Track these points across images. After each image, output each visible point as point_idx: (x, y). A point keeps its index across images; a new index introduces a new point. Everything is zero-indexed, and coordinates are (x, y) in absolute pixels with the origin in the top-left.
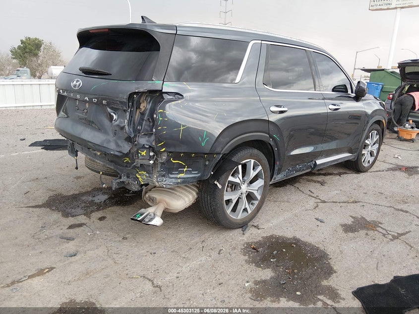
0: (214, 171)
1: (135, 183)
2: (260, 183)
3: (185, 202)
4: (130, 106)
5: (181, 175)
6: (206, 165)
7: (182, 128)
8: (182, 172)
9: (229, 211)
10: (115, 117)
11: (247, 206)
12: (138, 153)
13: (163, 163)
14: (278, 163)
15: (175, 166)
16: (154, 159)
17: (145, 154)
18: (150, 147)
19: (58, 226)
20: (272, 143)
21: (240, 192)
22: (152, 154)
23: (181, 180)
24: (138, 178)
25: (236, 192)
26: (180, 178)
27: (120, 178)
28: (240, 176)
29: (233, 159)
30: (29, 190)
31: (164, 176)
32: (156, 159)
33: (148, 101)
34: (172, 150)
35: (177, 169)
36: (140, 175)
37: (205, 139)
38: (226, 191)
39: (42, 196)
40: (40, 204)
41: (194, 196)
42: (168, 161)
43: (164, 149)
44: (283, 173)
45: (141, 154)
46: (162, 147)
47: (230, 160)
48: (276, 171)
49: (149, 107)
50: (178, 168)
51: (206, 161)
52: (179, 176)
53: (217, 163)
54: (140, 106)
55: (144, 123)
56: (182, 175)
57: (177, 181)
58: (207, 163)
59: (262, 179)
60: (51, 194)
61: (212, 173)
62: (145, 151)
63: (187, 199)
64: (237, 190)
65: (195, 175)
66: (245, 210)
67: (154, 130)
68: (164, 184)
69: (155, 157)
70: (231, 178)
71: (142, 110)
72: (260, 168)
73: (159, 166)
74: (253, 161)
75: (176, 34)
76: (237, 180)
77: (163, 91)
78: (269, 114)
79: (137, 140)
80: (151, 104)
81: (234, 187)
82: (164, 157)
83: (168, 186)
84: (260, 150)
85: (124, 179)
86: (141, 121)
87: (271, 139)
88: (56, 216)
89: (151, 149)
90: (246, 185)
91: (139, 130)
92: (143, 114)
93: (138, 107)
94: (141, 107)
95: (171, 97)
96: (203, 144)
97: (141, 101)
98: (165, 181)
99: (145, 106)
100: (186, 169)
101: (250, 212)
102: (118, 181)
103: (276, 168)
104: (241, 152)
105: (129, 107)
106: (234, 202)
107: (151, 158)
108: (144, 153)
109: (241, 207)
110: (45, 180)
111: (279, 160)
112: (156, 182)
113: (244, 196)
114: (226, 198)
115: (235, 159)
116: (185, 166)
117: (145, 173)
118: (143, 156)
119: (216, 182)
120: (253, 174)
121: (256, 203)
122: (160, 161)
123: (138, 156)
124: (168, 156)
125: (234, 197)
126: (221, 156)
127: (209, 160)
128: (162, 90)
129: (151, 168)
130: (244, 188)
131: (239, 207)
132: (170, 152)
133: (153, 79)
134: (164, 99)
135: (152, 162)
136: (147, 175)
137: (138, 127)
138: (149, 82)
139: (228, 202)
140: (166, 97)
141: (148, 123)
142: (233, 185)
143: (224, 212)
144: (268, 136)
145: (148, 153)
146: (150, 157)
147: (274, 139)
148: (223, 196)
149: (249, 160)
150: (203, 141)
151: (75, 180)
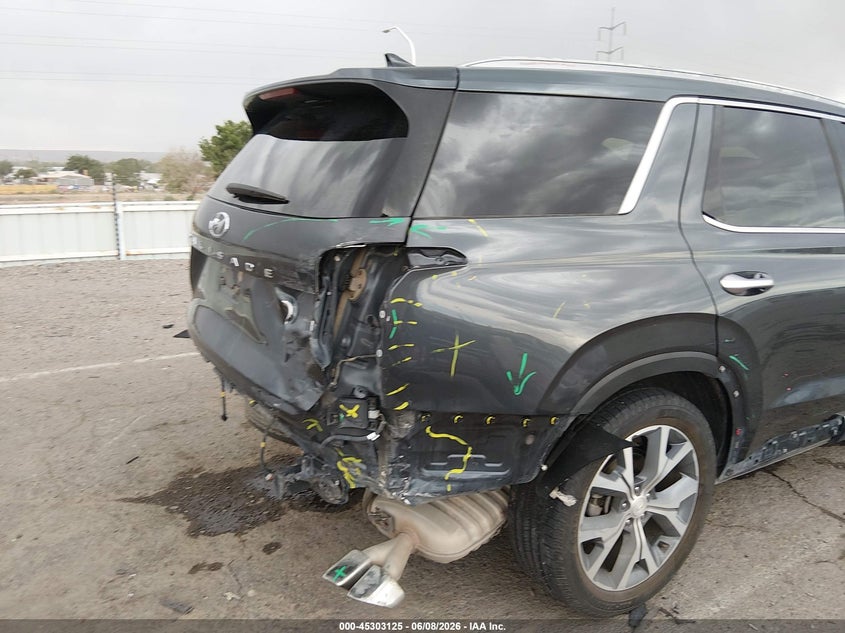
0: (552, 461)
1: (332, 485)
2: (686, 487)
3: (470, 537)
4: (325, 284)
5: (454, 471)
6: (524, 447)
7: (457, 346)
8: (458, 464)
9: (592, 570)
10: (291, 309)
11: (647, 555)
12: (339, 411)
13: (403, 441)
14: (740, 431)
15: (439, 448)
16: (381, 428)
17: (355, 415)
18: (370, 395)
19: (166, 565)
20: (725, 379)
21: (624, 517)
22: (373, 414)
23: (455, 485)
24: (342, 473)
25: (613, 515)
26: (450, 480)
27: (298, 469)
28: (629, 472)
29: (607, 428)
30: (138, 453)
31: (405, 474)
32: (385, 427)
33: (372, 270)
34: (427, 406)
35: (443, 455)
36: (346, 465)
37: (524, 376)
38: (587, 515)
39: (161, 471)
40: (151, 493)
41: (494, 520)
42: (418, 434)
43: (405, 405)
44: (753, 455)
45: (345, 413)
46: (400, 398)
47: (600, 430)
48: (732, 454)
49: (372, 286)
50: (447, 454)
51: (525, 436)
52: (448, 475)
53: (560, 440)
54: (348, 285)
55: (358, 329)
56: (457, 472)
57: (442, 489)
58: (530, 441)
59: (693, 476)
60: (183, 465)
61: (544, 468)
62: (357, 407)
63: (473, 529)
64: (617, 511)
65: (495, 472)
66: (642, 564)
67: (379, 353)
68: (407, 497)
69: (383, 423)
70: (599, 481)
71: (356, 295)
72: (687, 448)
73: (394, 445)
74: (666, 430)
75: (455, 90)
76: (617, 485)
77: (409, 245)
78: (720, 297)
79: (337, 375)
80: (377, 279)
81: (610, 502)
82: (406, 426)
83: (420, 500)
84: (689, 399)
85: (306, 472)
86: (352, 325)
87: (723, 369)
88: (174, 530)
89: (373, 400)
90: (644, 494)
91: (345, 348)
92: (356, 305)
93: (344, 287)
94: (353, 287)
95: (431, 261)
96: (518, 391)
97: (353, 272)
98: (410, 487)
99: (362, 283)
100: (468, 456)
101: (653, 568)
102: (290, 478)
103: (735, 444)
104: (632, 406)
105: (321, 287)
106: (609, 546)
107: (371, 425)
108: (352, 413)
109: (628, 559)
110: (181, 428)
111: (745, 423)
112: (386, 491)
113: (638, 529)
114: (583, 536)
115: (612, 427)
116: (466, 447)
117: (357, 462)
118: (350, 419)
119: (554, 494)
120: (665, 465)
121: (674, 543)
122: (397, 434)
123: (338, 418)
124: (418, 420)
125: (607, 532)
126: (571, 420)
127: (535, 433)
128: (405, 243)
129: (371, 452)
130: (639, 504)
131: (621, 557)
132: (424, 413)
133: (385, 212)
134: (410, 266)
135: (373, 436)
136: (364, 467)
137: (344, 341)
138: (373, 221)
139: (590, 546)
140: (417, 260)
141: (368, 330)
142: (605, 497)
143: (577, 576)
144: (713, 358)
145: (363, 413)
146: (370, 422)
147: (730, 366)
148: (574, 532)
149: (655, 427)
150: (518, 381)
151: (243, 430)
